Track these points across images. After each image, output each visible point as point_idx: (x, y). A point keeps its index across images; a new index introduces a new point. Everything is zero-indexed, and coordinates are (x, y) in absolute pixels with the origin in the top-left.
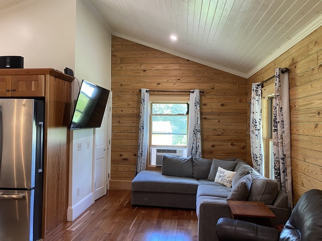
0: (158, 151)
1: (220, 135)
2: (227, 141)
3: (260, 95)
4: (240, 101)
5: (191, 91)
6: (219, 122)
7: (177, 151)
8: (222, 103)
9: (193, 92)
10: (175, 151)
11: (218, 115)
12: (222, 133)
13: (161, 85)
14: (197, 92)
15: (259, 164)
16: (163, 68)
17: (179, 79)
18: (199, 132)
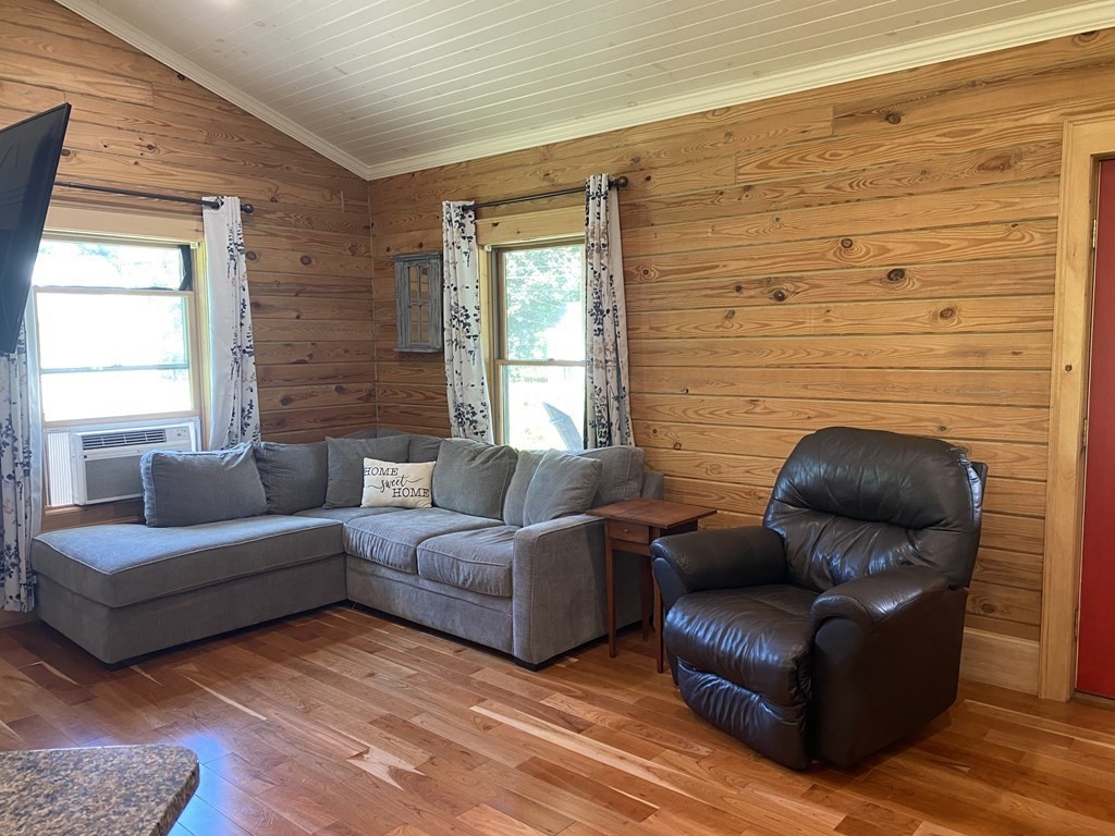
0: (90, 442)
1: (305, 362)
2: (325, 379)
3: (471, 238)
4: (353, 250)
5: (204, 199)
6: (298, 317)
7: (168, 435)
8: (307, 254)
9: (215, 206)
10: (157, 436)
11: (296, 295)
12: (310, 356)
13: (74, 161)
14: (232, 205)
15: (480, 429)
16: (75, 85)
17: (150, 147)
18: (250, 354)
